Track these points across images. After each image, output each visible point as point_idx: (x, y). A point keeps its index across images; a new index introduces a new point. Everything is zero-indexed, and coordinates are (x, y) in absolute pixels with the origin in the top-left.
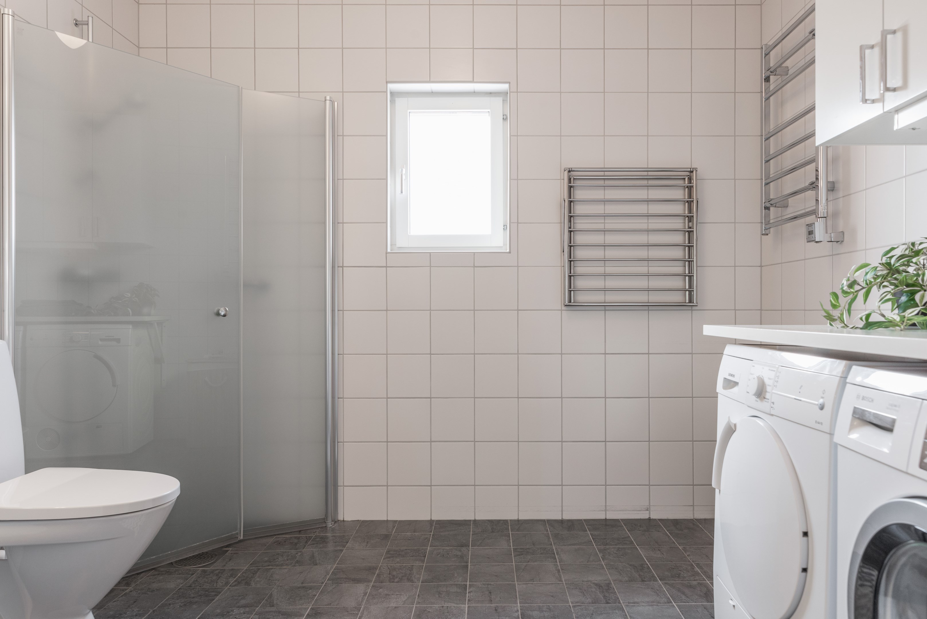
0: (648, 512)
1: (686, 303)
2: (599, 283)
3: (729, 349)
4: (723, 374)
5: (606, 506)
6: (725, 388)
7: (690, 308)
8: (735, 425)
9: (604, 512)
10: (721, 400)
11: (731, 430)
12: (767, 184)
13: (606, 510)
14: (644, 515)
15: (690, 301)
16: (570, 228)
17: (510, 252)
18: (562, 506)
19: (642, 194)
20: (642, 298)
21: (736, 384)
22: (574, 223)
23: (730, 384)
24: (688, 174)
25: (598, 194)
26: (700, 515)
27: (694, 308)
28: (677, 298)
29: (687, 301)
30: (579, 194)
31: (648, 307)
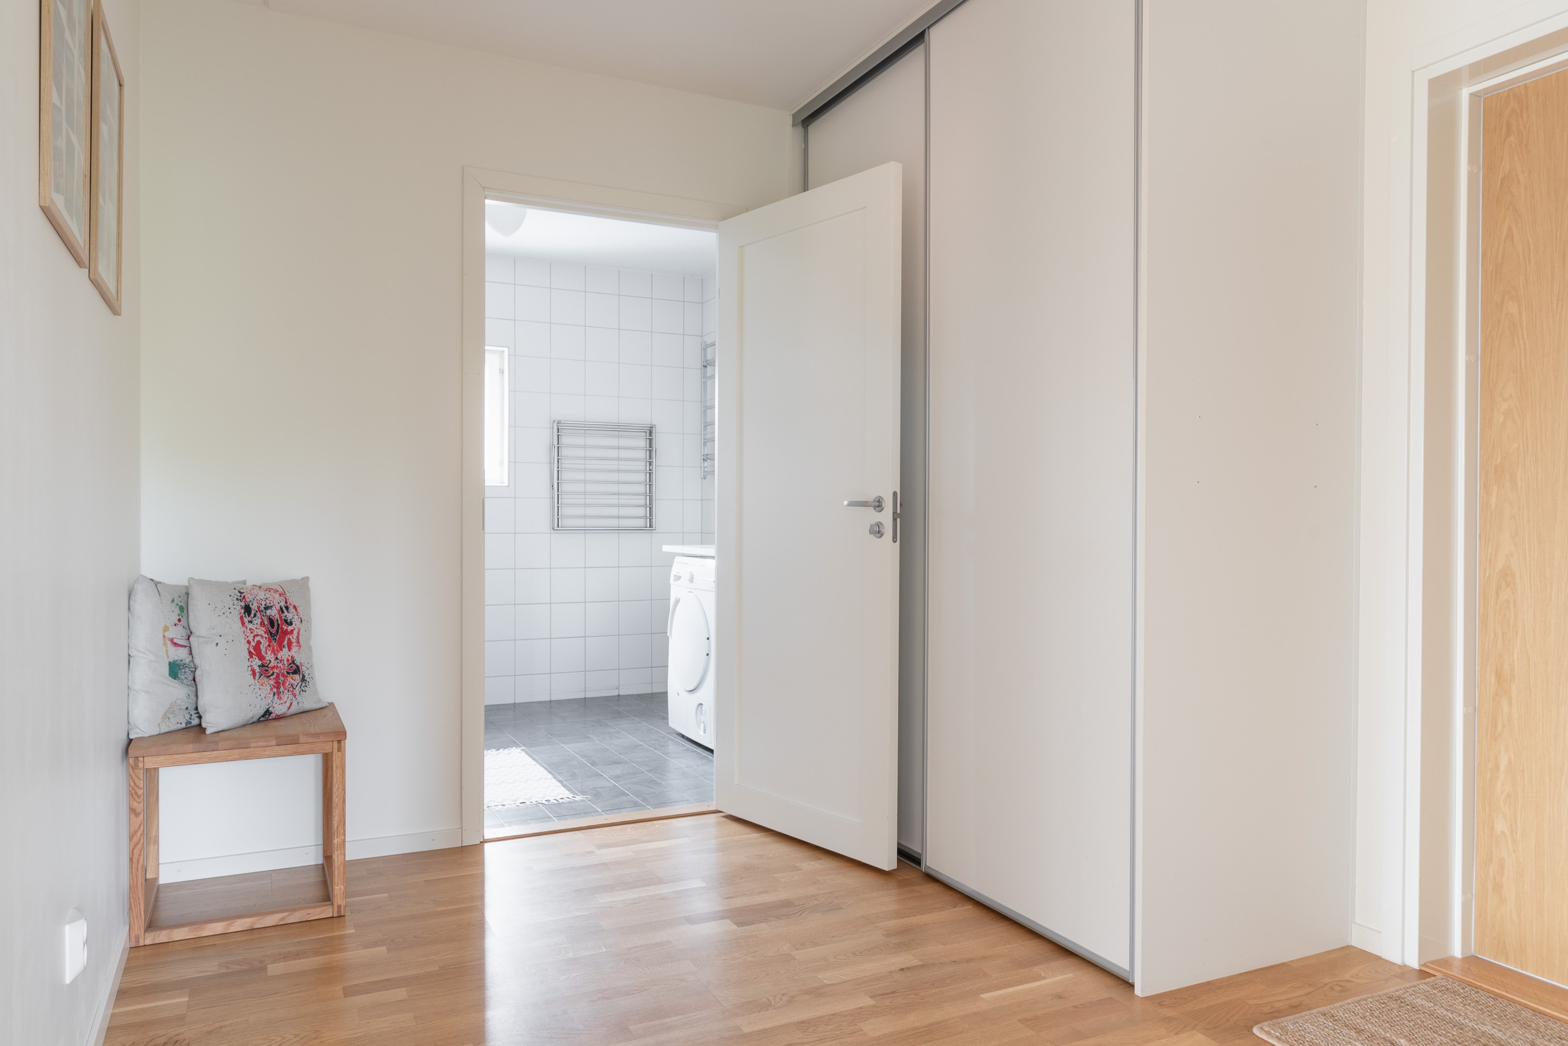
0: (617, 690)
1: (647, 527)
2: (580, 511)
3: (677, 559)
4: (674, 572)
5: (585, 687)
6: (675, 581)
7: (650, 531)
8: (680, 599)
9: (584, 693)
10: (672, 587)
11: (677, 602)
12: (705, 426)
13: (585, 691)
14: (615, 693)
15: (650, 527)
16: (558, 468)
17: (508, 486)
18: (550, 690)
19: (614, 442)
20: (614, 523)
21: (680, 577)
22: (561, 463)
23: (678, 578)
24: (649, 428)
25: (580, 441)
26: (656, 690)
27: (653, 531)
28: (641, 523)
29: (648, 526)
30: (564, 440)
31: (619, 530)
